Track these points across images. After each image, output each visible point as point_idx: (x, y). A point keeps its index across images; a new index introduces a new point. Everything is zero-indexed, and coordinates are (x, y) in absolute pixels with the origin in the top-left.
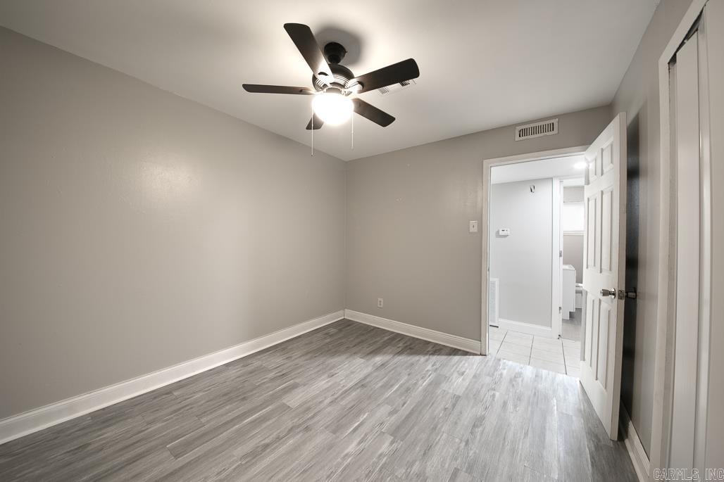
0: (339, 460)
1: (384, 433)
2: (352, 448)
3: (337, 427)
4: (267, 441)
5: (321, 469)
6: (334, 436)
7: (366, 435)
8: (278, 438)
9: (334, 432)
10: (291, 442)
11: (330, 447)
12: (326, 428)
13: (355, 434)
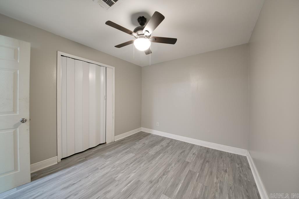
0: (137, 171)
1: (118, 181)
2: (132, 175)
3: (138, 183)
4: (165, 176)
5: (143, 169)
6: (139, 179)
7: (126, 180)
8: (161, 177)
9: (139, 181)
10: (156, 177)
11: (140, 175)
12: (143, 183)
13: (130, 180)
